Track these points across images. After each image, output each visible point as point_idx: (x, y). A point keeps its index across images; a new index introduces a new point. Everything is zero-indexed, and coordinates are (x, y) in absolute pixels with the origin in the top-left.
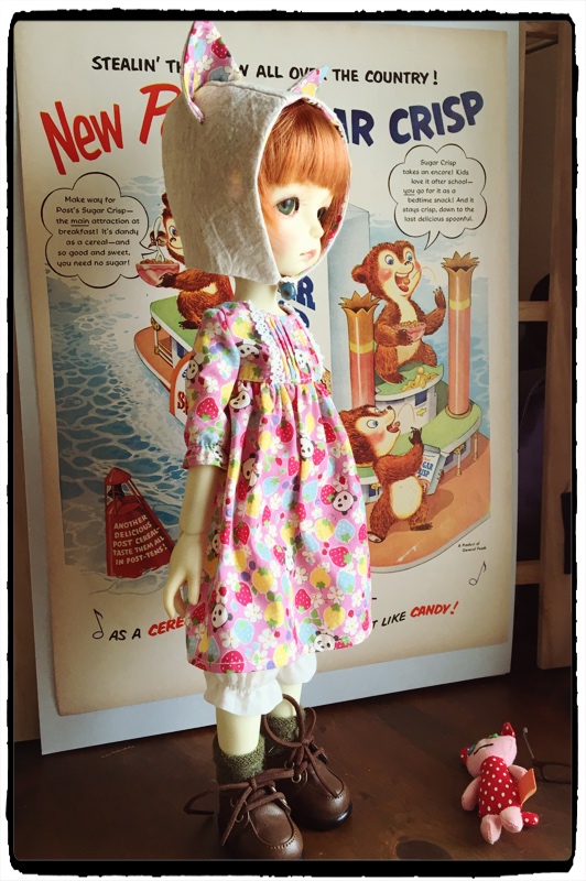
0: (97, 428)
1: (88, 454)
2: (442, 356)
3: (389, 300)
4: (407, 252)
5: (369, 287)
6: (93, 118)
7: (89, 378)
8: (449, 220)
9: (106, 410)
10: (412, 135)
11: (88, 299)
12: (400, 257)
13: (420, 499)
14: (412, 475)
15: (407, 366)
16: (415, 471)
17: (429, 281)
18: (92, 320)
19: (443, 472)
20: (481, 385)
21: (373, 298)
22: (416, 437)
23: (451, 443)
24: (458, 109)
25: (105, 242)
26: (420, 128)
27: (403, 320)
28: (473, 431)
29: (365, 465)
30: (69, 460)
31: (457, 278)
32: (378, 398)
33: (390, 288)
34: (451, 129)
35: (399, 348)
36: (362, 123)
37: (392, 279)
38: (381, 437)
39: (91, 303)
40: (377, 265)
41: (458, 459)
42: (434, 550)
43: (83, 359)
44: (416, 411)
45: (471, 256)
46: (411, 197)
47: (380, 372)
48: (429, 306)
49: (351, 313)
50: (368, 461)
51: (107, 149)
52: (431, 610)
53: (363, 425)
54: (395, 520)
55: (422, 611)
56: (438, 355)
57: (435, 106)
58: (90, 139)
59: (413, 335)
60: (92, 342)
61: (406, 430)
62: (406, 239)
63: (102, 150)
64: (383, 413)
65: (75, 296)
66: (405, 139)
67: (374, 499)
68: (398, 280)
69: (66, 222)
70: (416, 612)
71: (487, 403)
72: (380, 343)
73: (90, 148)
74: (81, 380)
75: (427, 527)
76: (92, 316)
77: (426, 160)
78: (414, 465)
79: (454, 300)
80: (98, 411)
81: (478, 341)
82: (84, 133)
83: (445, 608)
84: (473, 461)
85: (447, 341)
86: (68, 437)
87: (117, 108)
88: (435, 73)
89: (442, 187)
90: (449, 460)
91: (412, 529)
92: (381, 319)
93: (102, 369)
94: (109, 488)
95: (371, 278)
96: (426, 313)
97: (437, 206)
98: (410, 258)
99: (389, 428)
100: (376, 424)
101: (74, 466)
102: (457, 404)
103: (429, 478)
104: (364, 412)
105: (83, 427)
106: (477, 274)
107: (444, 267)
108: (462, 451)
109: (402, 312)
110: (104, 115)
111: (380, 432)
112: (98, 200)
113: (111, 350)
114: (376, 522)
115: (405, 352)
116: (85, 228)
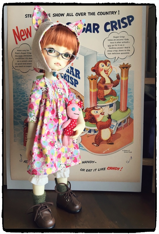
0: (23, 108)
1: (20, 115)
2: (118, 94)
3: (102, 77)
4: (108, 63)
5: (96, 73)
6: (25, 30)
7: (21, 95)
8: (122, 54)
9: (25, 104)
10: (111, 29)
11: (22, 75)
12: (106, 64)
13: (110, 135)
14: (108, 128)
15: (108, 96)
16: (109, 127)
17: (115, 71)
18: (22, 81)
19: (118, 128)
20: (131, 103)
21: (97, 76)
22: (109, 117)
23: (120, 119)
24: (126, 21)
25: (26, 61)
26: (114, 27)
27: (106, 83)
28: (128, 116)
29: (94, 124)
30: (16, 116)
31: (124, 71)
32: (98, 105)
33: (103, 73)
34: (123, 27)
35: (105, 91)
36: (96, 27)
37: (103, 71)
38: (98, 116)
39: (22, 76)
40: (99, 67)
41: (123, 124)
42: (115, 151)
43: (20, 91)
44: (109, 109)
45: (129, 64)
46: (110, 47)
47: (99, 97)
48: (114, 79)
49: (91, 80)
50: (94, 123)
51: (28, 37)
52: (114, 168)
53: (93, 112)
54: (102, 140)
55: (111, 168)
56: (117, 93)
57: (119, 21)
58: (24, 35)
59: (109, 87)
60: (22, 86)
61: (106, 114)
62: (108, 59)
63: (26, 38)
64: (99, 109)
65: (18, 75)
66: (109, 31)
67: (96, 134)
68: (105, 71)
69: (17, 56)
70: (109, 168)
71: (133, 108)
72: (99, 89)
73: (24, 37)
74: (19, 96)
75: (112, 144)
76: (23, 80)
77: (115, 36)
78: (109, 125)
79: (123, 77)
80: (23, 104)
81: (130, 89)
82: (22, 34)
83: (118, 169)
84: (127, 126)
85: (120, 89)
86: (16, 110)
87: (30, 27)
88: (119, 11)
89: (120, 44)
90: (120, 124)
91: (108, 144)
92: (99, 82)
93: (24, 93)
94: (25, 124)
95: (97, 70)
96: (113, 81)
97: (118, 50)
98: (109, 65)
99: (101, 114)
100: (97, 112)
101: (17, 117)
102: (123, 108)
103: (113, 129)
104: (94, 108)
105: (19, 108)
106: (130, 69)
107: (120, 67)
108: (124, 122)
109: (106, 80)
110: (27, 29)
111: (98, 114)
112: (25, 50)
113: (27, 88)
114: (96, 140)
115: (107, 92)
116: (21, 58)
